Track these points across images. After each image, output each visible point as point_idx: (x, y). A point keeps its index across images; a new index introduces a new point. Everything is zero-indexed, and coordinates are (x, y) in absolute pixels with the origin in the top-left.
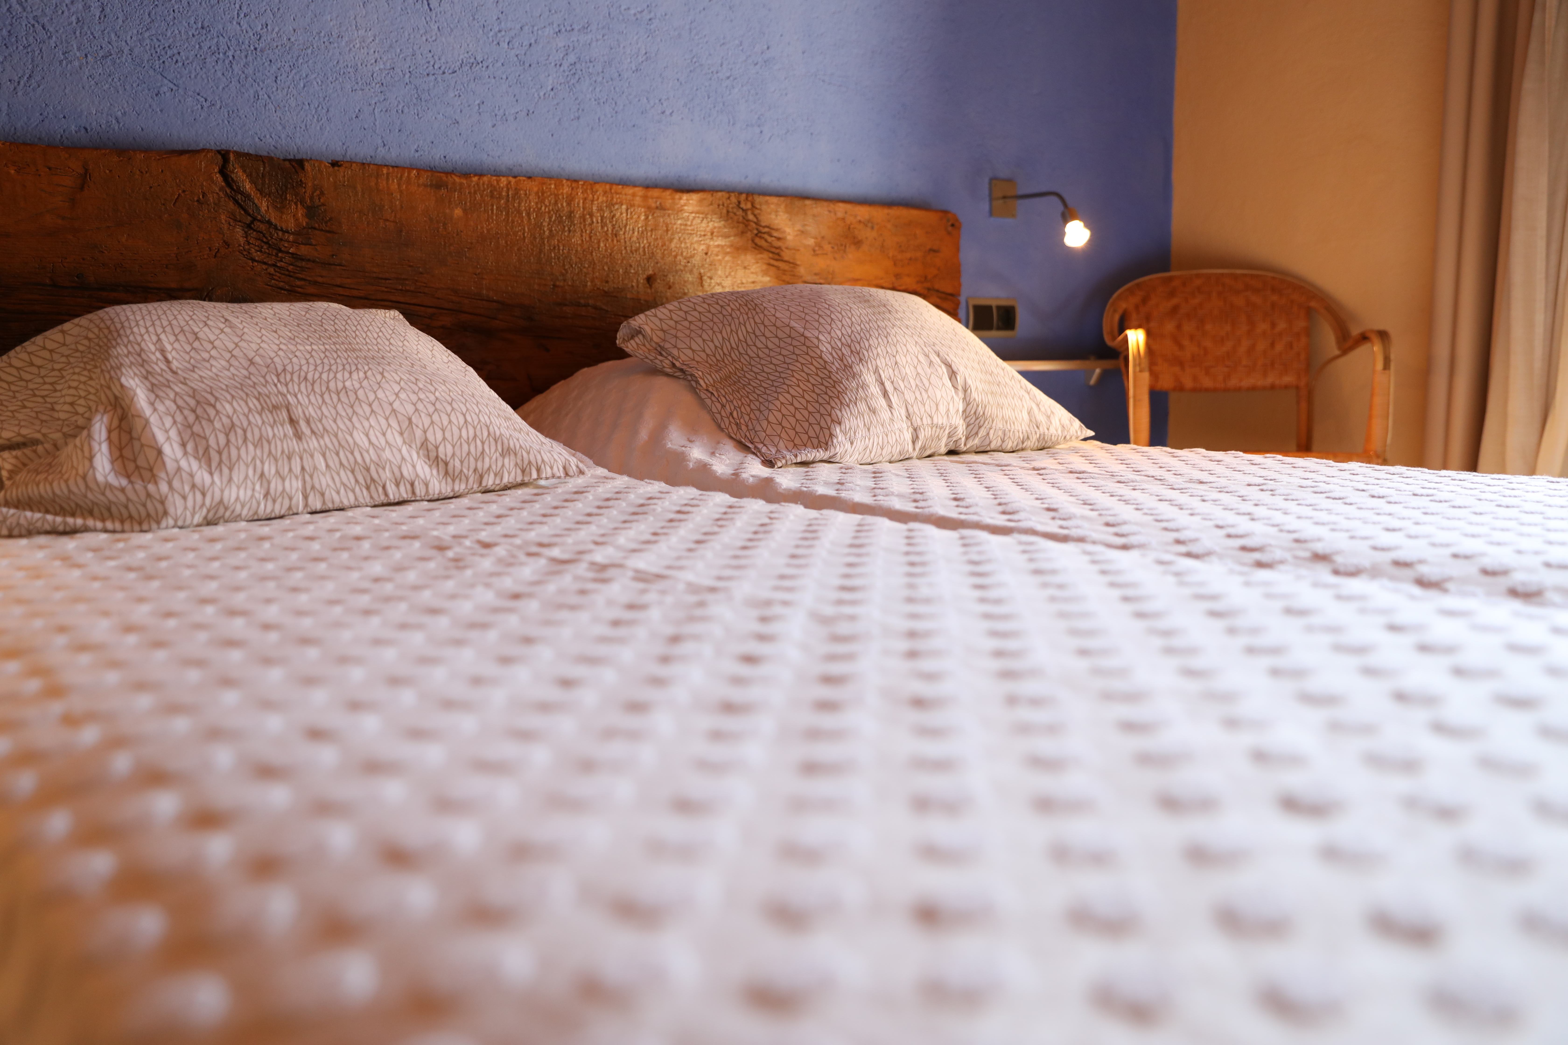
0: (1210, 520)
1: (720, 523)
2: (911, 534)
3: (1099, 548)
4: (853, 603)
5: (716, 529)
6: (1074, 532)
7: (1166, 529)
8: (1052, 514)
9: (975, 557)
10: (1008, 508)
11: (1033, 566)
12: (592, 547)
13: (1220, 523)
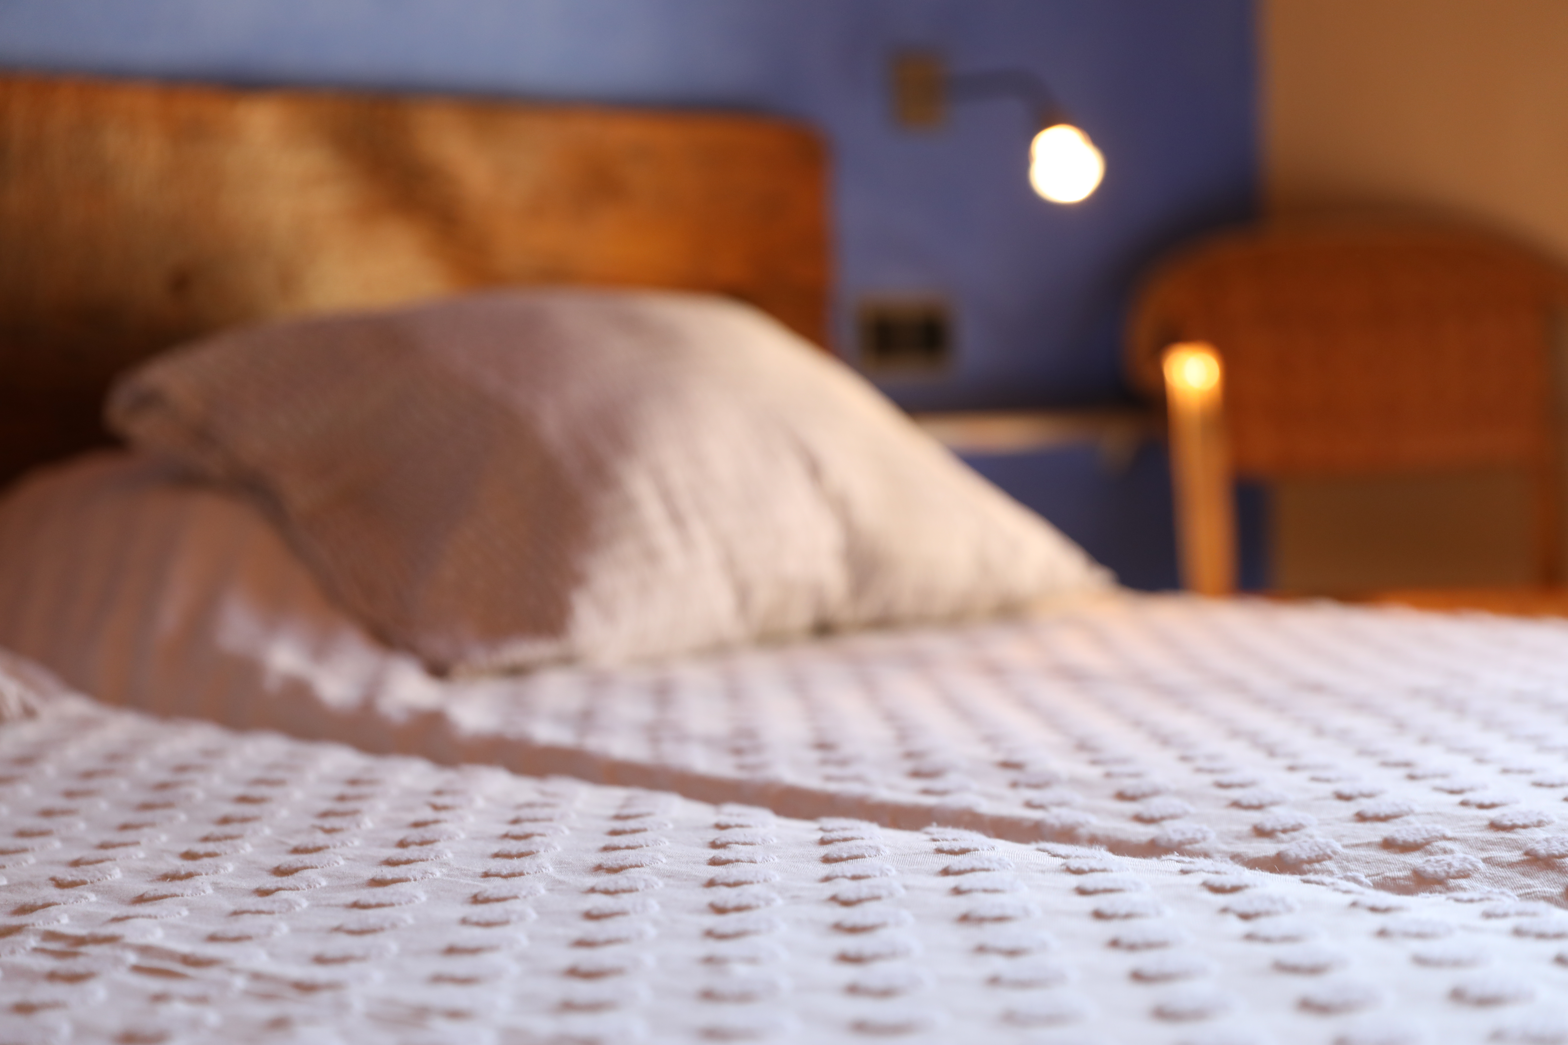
0: (1328, 780)
1: (329, 823)
2: (723, 836)
3: (1100, 856)
4: (594, 1007)
5: (320, 838)
6: (1053, 817)
7: (1236, 804)
8: (1012, 775)
9: (847, 889)
10: (926, 765)
11: (962, 904)
12: (52, 893)
13: (1346, 788)
